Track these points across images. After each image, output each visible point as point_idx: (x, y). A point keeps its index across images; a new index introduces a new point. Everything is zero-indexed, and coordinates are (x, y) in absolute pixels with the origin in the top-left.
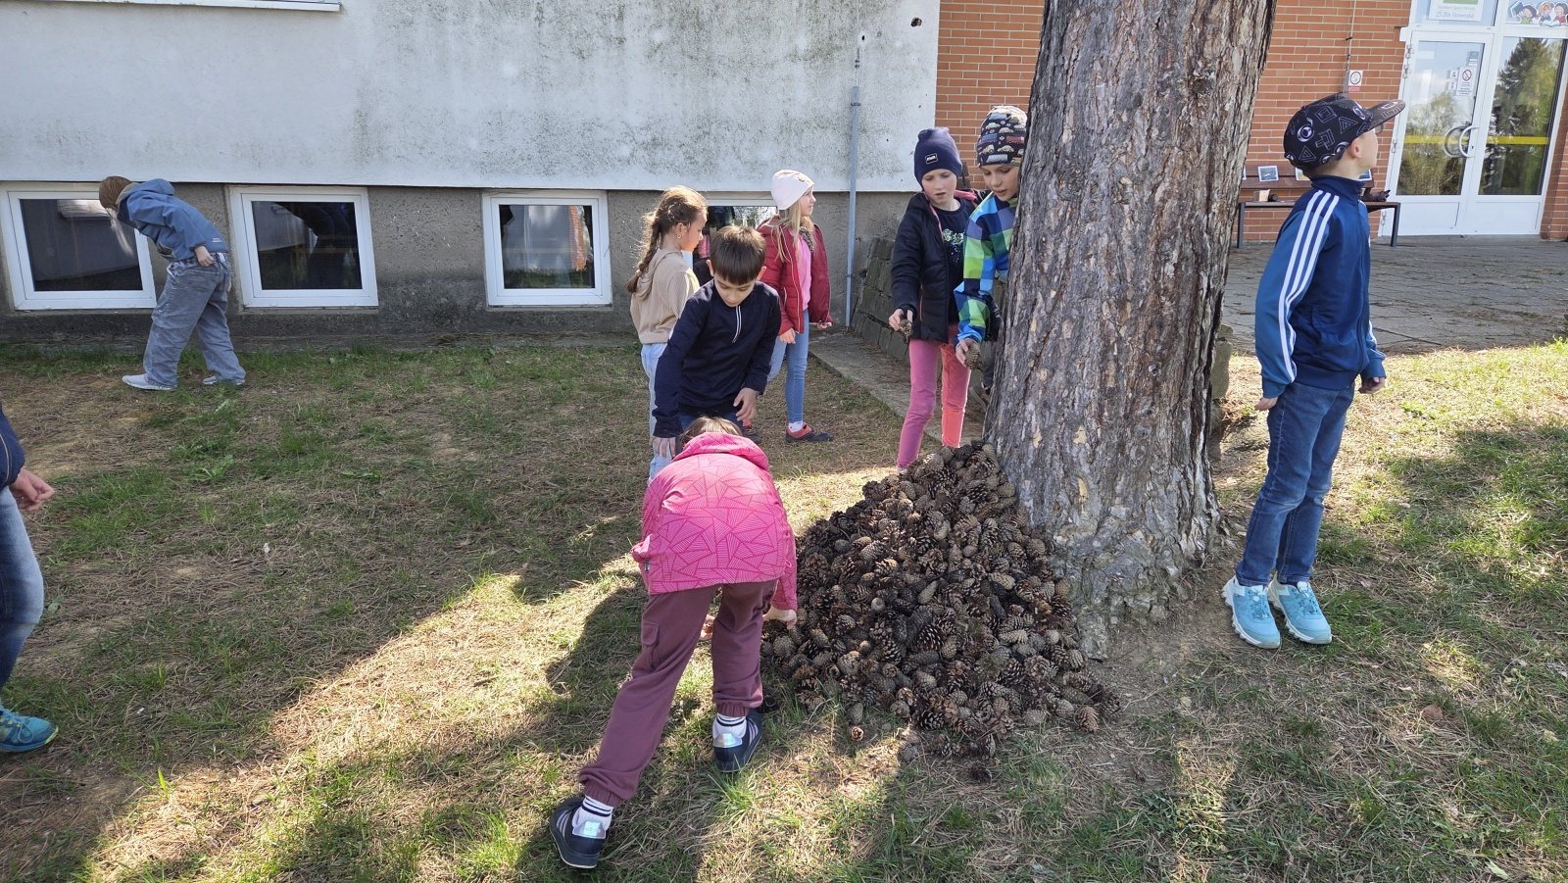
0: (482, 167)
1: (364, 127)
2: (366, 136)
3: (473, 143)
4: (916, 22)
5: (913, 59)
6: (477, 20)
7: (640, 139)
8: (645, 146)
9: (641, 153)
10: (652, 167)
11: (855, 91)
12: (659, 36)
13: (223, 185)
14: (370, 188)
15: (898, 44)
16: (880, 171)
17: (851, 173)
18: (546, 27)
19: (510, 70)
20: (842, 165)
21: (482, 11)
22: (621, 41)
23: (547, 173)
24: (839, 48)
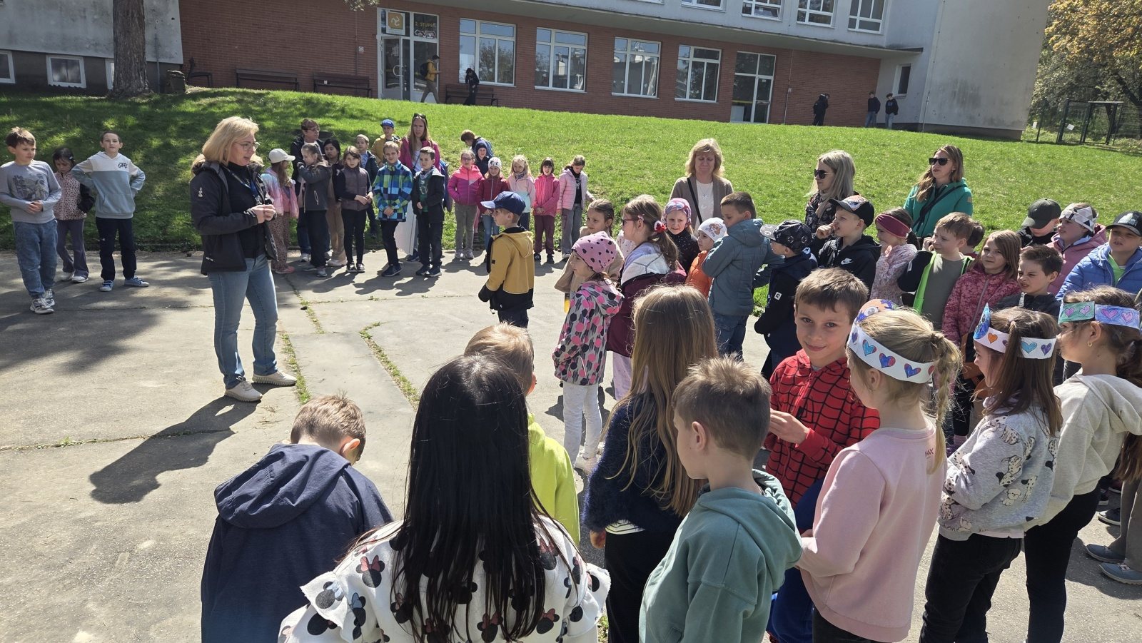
0: (45, 47)
1: (11, 35)
2: (11, 37)
3: (43, 41)
4: (173, 19)
5: (173, 28)
6: (43, 10)
7: (92, 42)
8: (93, 45)
9: (92, 46)
10: (96, 51)
11: (156, 35)
12: (95, 17)
14: (13, 51)
15: (168, 24)
16: (167, 57)
17: (157, 57)
18: (63, 13)
19: (53, 23)
20: (154, 54)
21: (44, 8)
22: (85, 17)
23: (64, 49)
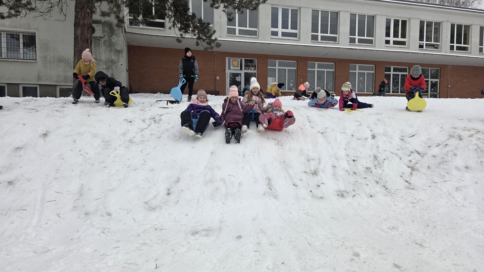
0: (56, 82)
1: (39, 76)
2: (39, 78)
3: (55, 79)
4: (122, 65)
5: (121, 70)
6: (56, 63)
13: (18, 84)
14: (39, 85)
15: (119, 68)
18: (66, 64)
21: (57, 62)
24: (110, 68)
